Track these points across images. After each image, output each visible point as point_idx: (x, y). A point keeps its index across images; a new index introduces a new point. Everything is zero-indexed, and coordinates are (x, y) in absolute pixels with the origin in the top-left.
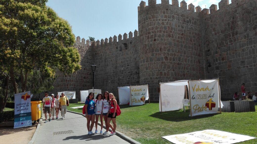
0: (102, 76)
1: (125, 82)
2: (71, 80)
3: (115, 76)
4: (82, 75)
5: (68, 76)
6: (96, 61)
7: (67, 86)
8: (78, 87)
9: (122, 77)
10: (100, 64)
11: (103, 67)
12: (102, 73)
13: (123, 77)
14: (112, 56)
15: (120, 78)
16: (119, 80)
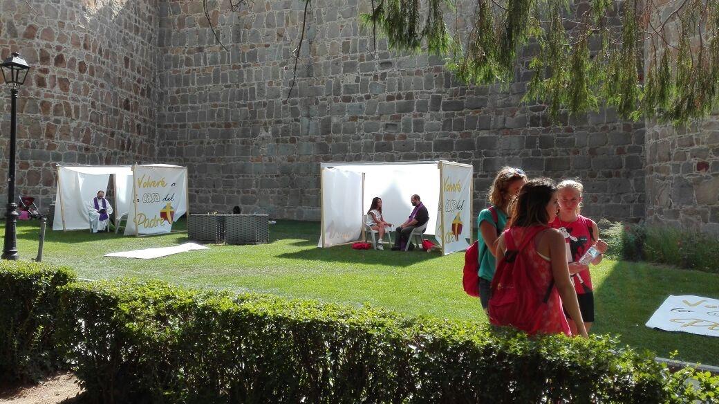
0: (215, 106)
1: (363, 141)
2: (67, 104)
3: (303, 112)
4: (118, 88)
5: (54, 86)
6: (173, 33)
7: (50, 136)
8: (101, 146)
9: (347, 116)
10: (200, 50)
11: (223, 62)
12: (218, 94)
13: (354, 119)
14: (281, 14)
15: (335, 120)
16: (326, 128)
